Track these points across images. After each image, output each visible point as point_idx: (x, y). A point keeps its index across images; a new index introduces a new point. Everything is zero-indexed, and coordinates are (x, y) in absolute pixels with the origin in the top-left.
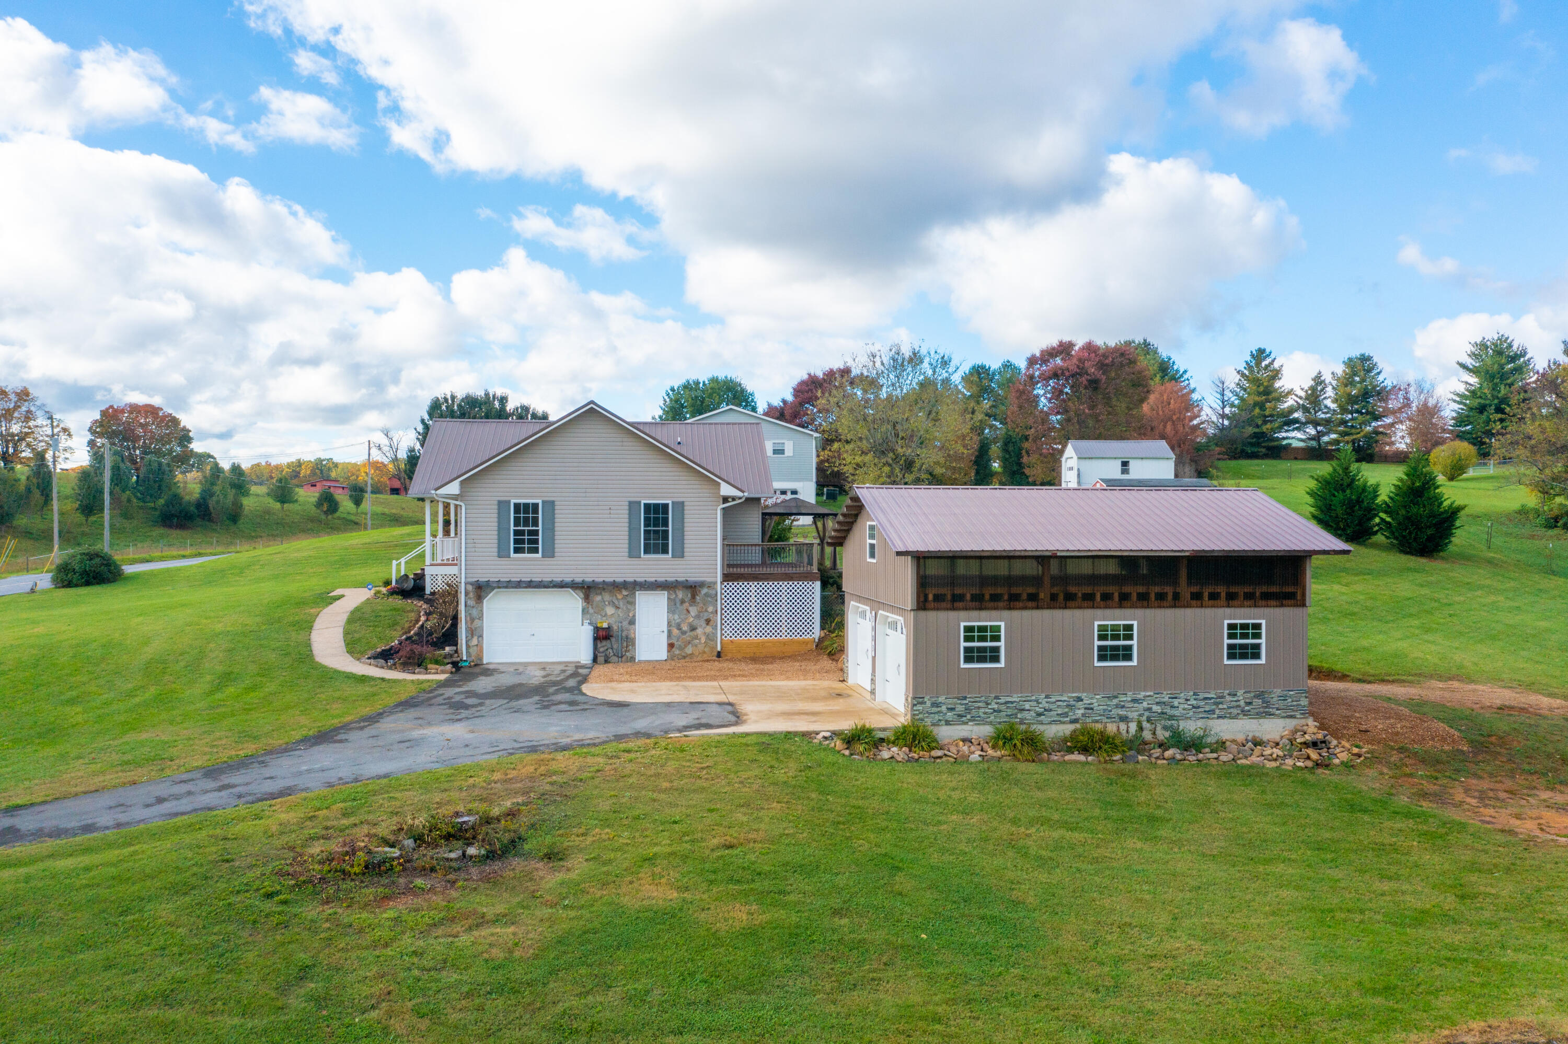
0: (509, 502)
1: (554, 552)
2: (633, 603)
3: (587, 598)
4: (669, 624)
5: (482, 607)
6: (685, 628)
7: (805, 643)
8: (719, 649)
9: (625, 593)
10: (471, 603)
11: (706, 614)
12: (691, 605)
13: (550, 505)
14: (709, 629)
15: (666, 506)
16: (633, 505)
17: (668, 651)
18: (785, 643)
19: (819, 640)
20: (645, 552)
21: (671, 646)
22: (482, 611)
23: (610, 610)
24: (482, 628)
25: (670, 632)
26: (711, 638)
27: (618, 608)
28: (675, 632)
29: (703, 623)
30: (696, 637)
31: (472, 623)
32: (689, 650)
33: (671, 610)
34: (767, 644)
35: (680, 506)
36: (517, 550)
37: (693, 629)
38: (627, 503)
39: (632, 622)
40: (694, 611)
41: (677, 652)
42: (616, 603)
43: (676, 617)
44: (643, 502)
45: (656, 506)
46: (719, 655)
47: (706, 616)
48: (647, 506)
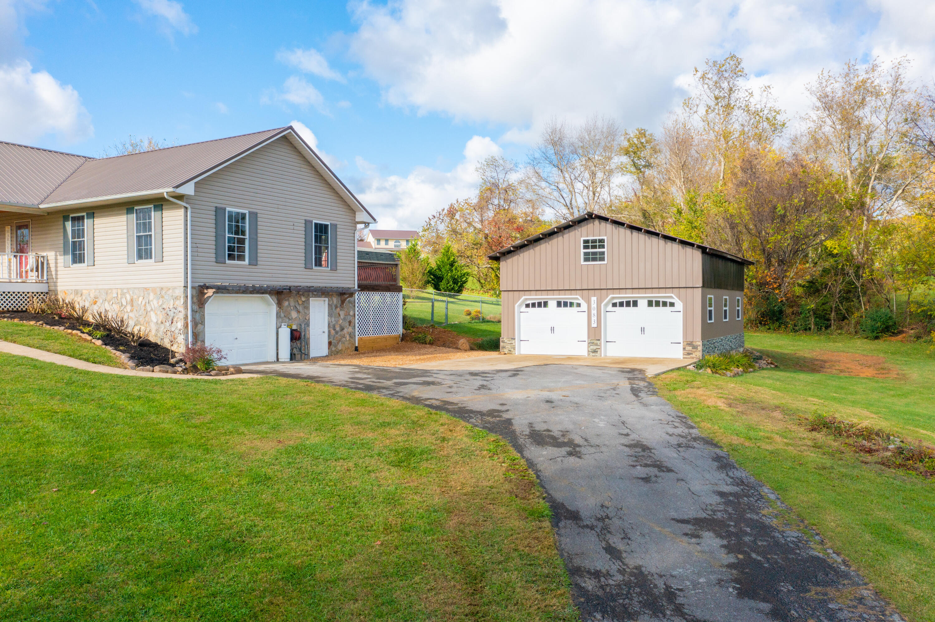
0: (225, 209)
1: (257, 260)
2: (307, 308)
3: (279, 304)
4: (329, 326)
5: (204, 312)
6: (338, 329)
7: (395, 338)
8: (357, 345)
9: (303, 299)
10: (196, 307)
11: (349, 317)
12: (341, 310)
13: (254, 216)
14: (350, 329)
15: (326, 226)
16: (307, 223)
17: (329, 349)
18: (386, 339)
19: (403, 334)
20: (316, 265)
21: (330, 343)
22: (204, 315)
23: (294, 314)
24: (203, 331)
25: (329, 332)
26: (352, 335)
27: (298, 312)
28: (333, 332)
29: (347, 324)
30: (344, 336)
31: (195, 328)
32: (340, 347)
33: (330, 315)
34: (379, 340)
35: (335, 226)
36: (231, 257)
37: (342, 329)
38: (304, 222)
39: (308, 325)
40: (342, 313)
41: (333, 349)
42: (298, 308)
43: (333, 319)
44: (314, 221)
45: (321, 225)
46: (356, 349)
47: (349, 318)
48: (316, 224)
